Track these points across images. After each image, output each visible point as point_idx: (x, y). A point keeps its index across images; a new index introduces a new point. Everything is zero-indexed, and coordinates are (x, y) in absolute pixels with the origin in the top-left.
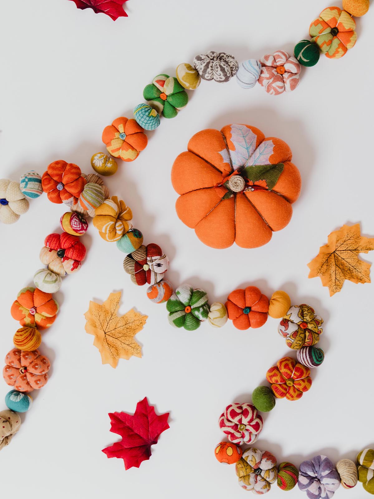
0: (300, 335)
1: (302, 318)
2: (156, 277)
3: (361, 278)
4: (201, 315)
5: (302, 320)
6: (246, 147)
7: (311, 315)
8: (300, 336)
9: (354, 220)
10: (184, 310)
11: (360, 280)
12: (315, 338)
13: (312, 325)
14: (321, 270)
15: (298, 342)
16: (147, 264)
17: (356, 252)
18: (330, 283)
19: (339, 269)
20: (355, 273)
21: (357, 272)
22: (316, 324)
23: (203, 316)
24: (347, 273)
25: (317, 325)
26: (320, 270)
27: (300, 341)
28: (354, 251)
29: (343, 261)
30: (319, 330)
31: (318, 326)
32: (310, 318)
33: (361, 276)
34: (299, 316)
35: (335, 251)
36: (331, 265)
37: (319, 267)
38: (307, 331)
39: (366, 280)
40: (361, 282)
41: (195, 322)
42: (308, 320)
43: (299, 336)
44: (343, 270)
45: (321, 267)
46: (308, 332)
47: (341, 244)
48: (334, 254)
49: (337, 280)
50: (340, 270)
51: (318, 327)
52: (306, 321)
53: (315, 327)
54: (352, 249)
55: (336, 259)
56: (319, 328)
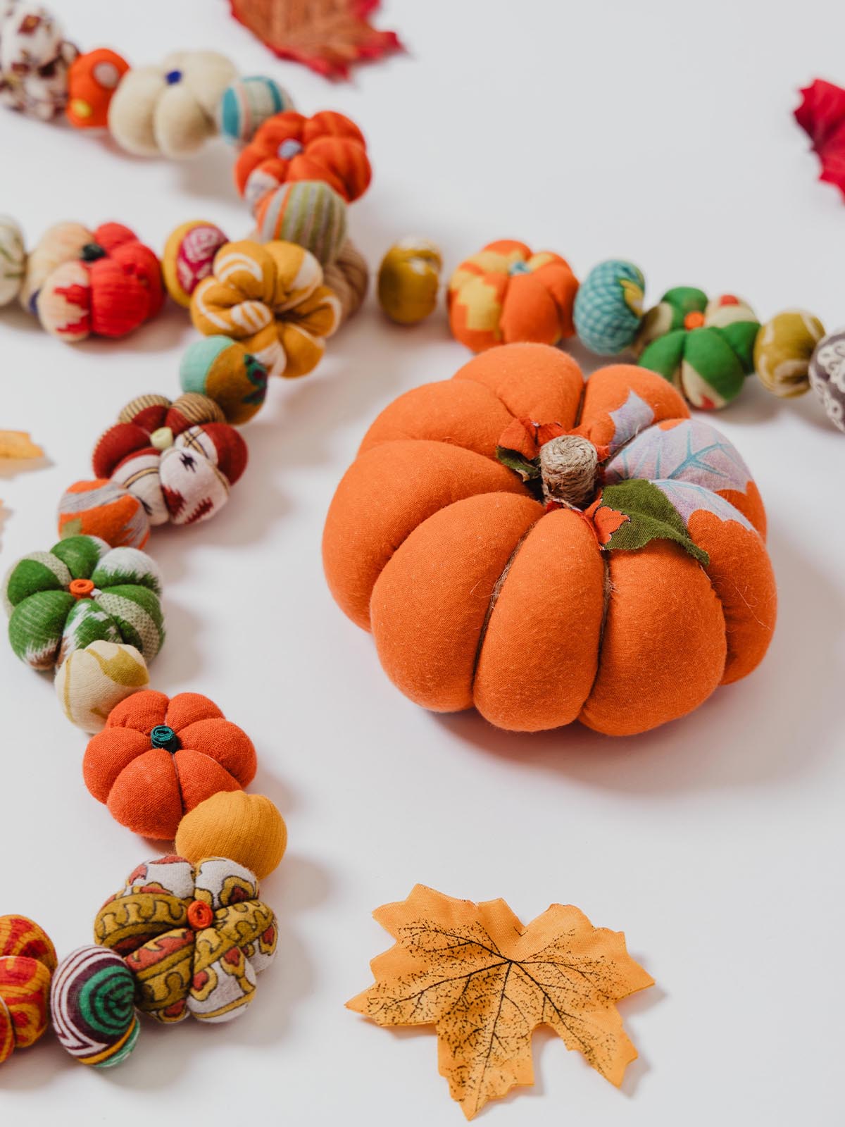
0: (161, 901)
1: (224, 898)
2: (145, 472)
3: (469, 1082)
4: (82, 620)
5: (216, 902)
6: (693, 453)
7: (250, 924)
8: (158, 903)
9: (660, 972)
10: (74, 578)
11: (459, 1081)
12: (174, 965)
13: (215, 941)
14: (423, 934)
15: (132, 909)
16: (175, 436)
17: (550, 1014)
18: (393, 984)
19: (461, 990)
20: (475, 1054)
21: (481, 1058)
22: (227, 952)
23: (80, 629)
24: (459, 1025)
25: (222, 955)
26: (424, 929)
27: (138, 911)
28: (553, 1008)
29: (496, 1001)
30: (208, 970)
31: (222, 959)
32: (236, 926)
33: (474, 1078)
34: (227, 881)
35: (515, 963)
36: (458, 962)
37: (431, 925)
38: (183, 930)
39: (471, 1102)
40: (455, 1087)
41: (49, 614)
42: (225, 922)
43: (156, 898)
44: (462, 1007)
45: (436, 931)
46: (184, 934)
47: (551, 961)
48: (502, 964)
49: (415, 1000)
50: (456, 994)
51: (218, 959)
52: (220, 917)
53: (212, 951)
54: (554, 1000)
55: (488, 976)
56: (216, 966)
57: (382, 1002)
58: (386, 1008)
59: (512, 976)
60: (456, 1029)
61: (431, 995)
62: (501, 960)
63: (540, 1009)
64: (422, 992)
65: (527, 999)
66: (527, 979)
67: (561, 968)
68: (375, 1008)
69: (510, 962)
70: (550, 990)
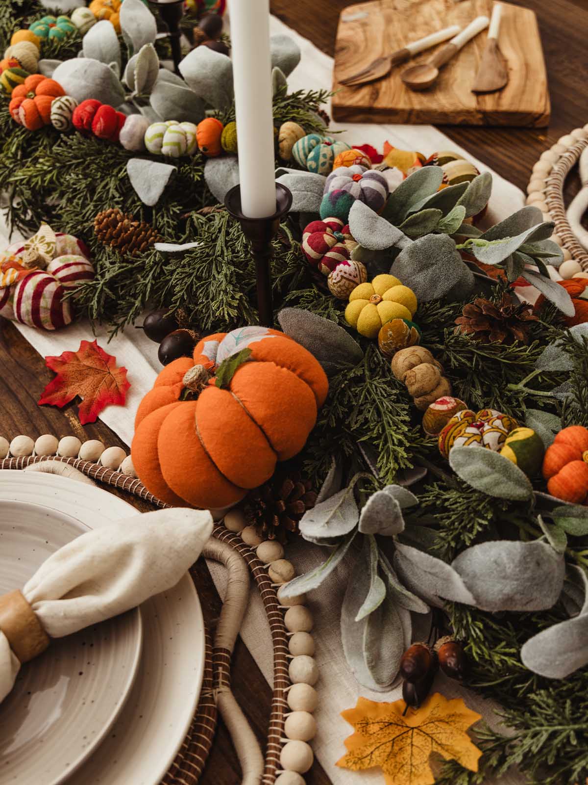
18: (357, 751)
19: (390, 747)
24: (393, 765)
29: (409, 748)
54: (436, 740)
57: (353, 760)
58: (355, 763)
59: (415, 734)
60: (392, 768)
61: (377, 753)
62: (408, 729)
63: (430, 746)
64: (372, 753)
65: (423, 743)
66: (422, 733)
67: (436, 723)
68: (350, 764)
69: (413, 728)
70: (434, 736)
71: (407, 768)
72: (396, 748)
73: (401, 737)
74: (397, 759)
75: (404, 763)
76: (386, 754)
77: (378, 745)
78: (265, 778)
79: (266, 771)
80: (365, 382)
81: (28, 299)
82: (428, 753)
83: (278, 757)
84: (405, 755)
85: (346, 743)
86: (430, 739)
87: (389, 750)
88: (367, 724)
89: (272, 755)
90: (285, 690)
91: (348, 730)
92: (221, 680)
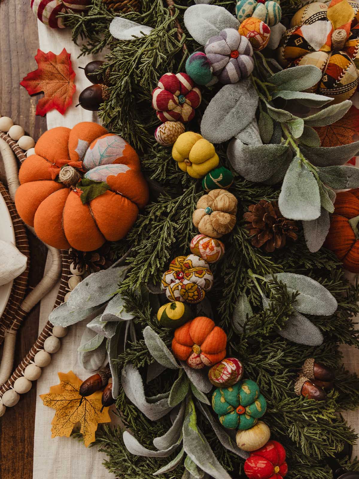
18: (53, 395)
44: (66, 408)
60: (61, 414)
63: (81, 417)
71: (67, 418)
72: (70, 405)
73: (76, 401)
74: (67, 411)
75: (68, 414)
76: (63, 406)
77: (63, 399)
78: (4, 386)
79: (6, 382)
80: (167, 217)
81: (37, 5)
82: (77, 420)
83: (15, 379)
84: (71, 411)
85: (52, 388)
86: (84, 414)
87: (65, 405)
88: (68, 383)
89: (13, 377)
90: (38, 350)
91: (57, 382)
92: (12, 327)
